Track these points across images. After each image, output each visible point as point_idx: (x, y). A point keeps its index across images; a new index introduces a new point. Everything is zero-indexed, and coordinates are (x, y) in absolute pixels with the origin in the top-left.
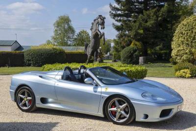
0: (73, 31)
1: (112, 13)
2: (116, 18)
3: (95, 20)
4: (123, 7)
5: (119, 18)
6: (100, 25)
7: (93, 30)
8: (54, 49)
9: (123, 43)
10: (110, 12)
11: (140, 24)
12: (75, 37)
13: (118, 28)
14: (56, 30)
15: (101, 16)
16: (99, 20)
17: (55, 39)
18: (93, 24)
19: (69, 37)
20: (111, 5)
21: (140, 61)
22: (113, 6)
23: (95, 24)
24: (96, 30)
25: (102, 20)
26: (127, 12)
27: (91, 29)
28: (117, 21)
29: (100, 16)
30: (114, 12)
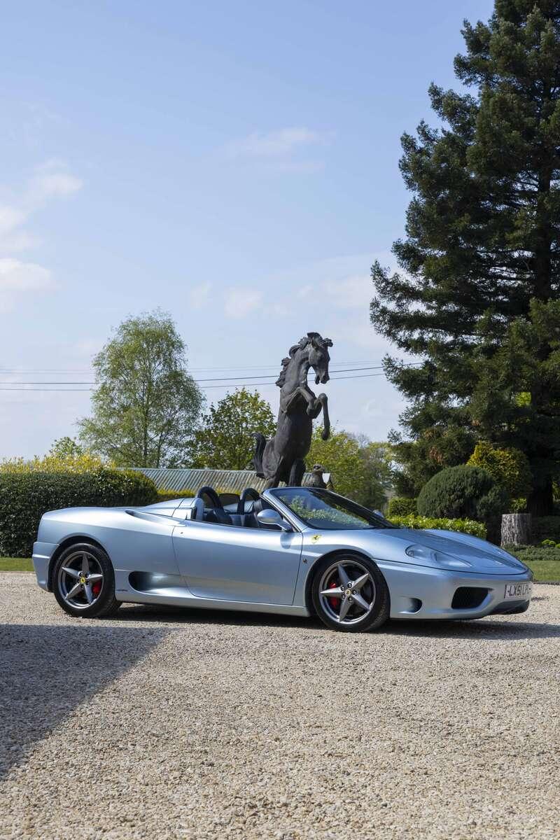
0: (191, 397)
1: (384, 311)
2: (403, 334)
3: (293, 351)
4: (436, 281)
5: (416, 335)
6: (311, 370)
7: (287, 387)
8: (106, 475)
9: (433, 450)
10: (375, 304)
11: (517, 362)
12: (201, 424)
13: (409, 382)
14: (105, 390)
15: (316, 335)
16: (310, 348)
17: (99, 433)
18: (285, 363)
19: (170, 426)
20: (378, 272)
21: (505, 531)
22: (390, 276)
23: (293, 364)
24: (297, 385)
25: (317, 349)
26: (451, 307)
27: (280, 383)
28: (406, 345)
29: (310, 335)
30: (392, 306)
